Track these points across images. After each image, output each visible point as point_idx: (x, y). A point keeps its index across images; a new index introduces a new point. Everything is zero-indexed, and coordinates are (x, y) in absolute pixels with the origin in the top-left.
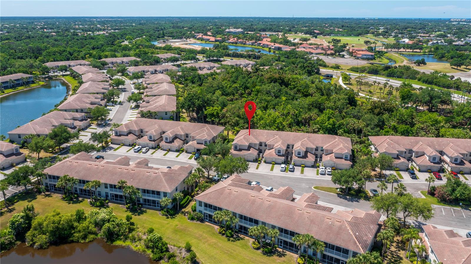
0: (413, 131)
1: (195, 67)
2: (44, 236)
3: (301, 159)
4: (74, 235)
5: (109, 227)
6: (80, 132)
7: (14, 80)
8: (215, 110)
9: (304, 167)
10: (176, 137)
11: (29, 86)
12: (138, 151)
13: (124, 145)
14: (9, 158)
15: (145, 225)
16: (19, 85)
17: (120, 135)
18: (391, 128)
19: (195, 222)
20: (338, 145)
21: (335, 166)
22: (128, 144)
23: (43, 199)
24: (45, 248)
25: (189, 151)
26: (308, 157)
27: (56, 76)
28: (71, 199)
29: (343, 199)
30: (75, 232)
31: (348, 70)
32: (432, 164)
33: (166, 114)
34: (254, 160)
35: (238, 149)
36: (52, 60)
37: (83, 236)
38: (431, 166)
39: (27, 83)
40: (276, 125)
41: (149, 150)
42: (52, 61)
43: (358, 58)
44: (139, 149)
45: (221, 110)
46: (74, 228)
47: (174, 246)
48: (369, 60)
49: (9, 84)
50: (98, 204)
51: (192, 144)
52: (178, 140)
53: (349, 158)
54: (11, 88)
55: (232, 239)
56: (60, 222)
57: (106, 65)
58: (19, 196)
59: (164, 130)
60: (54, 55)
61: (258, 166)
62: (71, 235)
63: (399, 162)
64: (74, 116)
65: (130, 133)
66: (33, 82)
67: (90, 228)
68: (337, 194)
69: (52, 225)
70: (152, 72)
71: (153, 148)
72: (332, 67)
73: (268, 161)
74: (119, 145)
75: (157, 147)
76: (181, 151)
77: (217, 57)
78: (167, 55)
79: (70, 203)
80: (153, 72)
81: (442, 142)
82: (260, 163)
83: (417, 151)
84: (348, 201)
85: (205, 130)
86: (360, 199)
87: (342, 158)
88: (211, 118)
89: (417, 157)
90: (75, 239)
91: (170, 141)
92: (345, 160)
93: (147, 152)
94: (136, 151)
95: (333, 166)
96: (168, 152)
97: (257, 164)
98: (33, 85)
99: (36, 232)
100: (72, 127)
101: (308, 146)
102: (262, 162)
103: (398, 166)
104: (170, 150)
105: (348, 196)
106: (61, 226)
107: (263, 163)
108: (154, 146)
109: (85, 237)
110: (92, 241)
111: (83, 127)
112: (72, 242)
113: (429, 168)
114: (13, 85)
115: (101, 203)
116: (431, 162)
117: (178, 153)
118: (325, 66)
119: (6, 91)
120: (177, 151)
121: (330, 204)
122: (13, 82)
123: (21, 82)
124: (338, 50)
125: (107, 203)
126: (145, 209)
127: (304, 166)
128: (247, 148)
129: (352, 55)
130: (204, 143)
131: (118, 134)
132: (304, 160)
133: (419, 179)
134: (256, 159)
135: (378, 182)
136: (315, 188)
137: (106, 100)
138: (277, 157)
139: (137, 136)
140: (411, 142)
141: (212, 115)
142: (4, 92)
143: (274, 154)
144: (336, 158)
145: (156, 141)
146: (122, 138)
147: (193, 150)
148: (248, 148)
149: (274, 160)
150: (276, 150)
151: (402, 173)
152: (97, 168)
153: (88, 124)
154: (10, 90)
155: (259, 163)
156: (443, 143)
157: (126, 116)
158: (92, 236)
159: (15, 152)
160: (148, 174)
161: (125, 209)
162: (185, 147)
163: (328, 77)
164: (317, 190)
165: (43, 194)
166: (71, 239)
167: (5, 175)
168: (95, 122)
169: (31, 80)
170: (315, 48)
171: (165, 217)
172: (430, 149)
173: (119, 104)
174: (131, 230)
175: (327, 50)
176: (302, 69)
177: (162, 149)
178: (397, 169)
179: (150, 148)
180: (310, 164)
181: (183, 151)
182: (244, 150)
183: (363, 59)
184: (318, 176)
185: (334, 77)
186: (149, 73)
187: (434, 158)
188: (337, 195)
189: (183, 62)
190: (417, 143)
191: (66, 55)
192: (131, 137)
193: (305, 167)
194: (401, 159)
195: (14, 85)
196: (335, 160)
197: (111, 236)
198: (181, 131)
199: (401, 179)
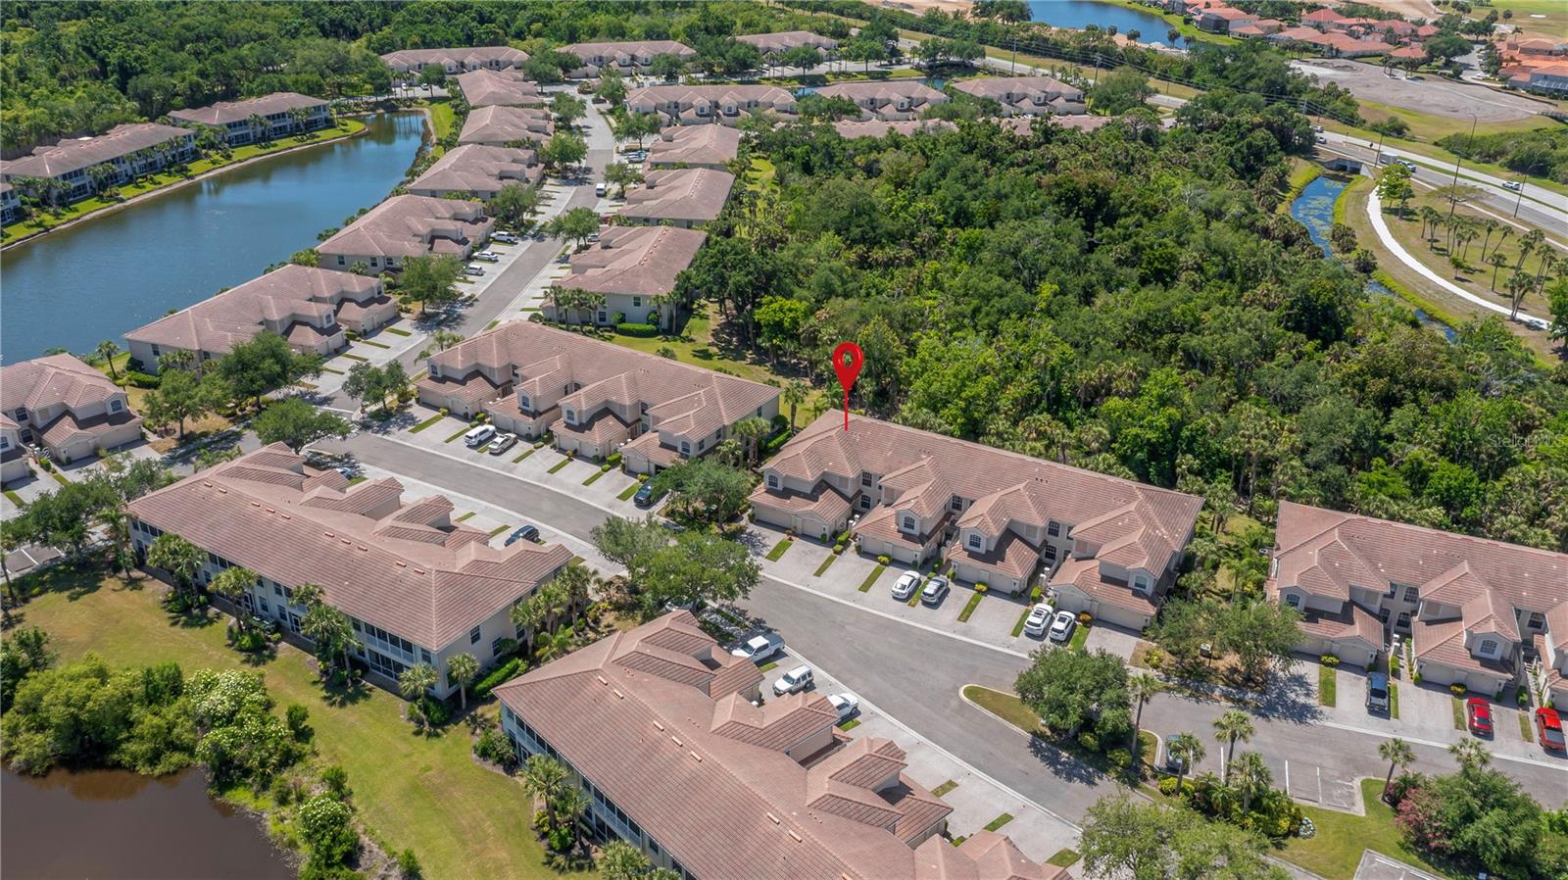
0: (1488, 495)
1: (851, 99)
2: (39, 738)
3: (978, 564)
4: (124, 746)
5: (216, 745)
6: (352, 343)
7: (268, 117)
8: (790, 310)
9: (984, 593)
10: (605, 411)
11: (314, 137)
12: (480, 443)
13: (451, 413)
14: (88, 432)
15: (340, 747)
16: (281, 133)
17: (444, 379)
18: (1402, 468)
19: (488, 765)
20: (1129, 529)
21: (1095, 610)
22: (462, 412)
23: (113, 595)
24: (36, 776)
25: (634, 467)
26: (1003, 560)
27: (411, 99)
28: (186, 610)
29: (1044, 758)
30: (128, 740)
31: (1436, 144)
32: (1475, 666)
33: (637, 304)
34: (824, 535)
35: (780, 487)
36: (417, 39)
37: (149, 755)
38: (1470, 674)
39: (309, 126)
40: (962, 404)
41: (515, 442)
42: (415, 46)
43: (1514, 89)
44: (483, 437)
45: (810, 312)
46: (130, 725)
47: (382, 845)
48: (1555, 98)
49: (249, 131)
50: (246, 641)
51: (646, 448)
52: (610, 421)
53: (1149, 589)
54: (257, 141)
55: (560, 859)
56: (84, 704)
57: (576, 68)
58: (56, 572)
59: (578, 380)
60: (428, 22)
61: (830, 560)
62: (115, 745)
63: (1341, 635)
64: (346, 289)
65: (476, 373)
66: (329, 124)
67: (176, 731)
68: (1034, 733)
69: (62, 708)
70: (702, 110)
71: (529, 438)
72: (1375, 128)
73: (869, 547)
74: (436, 408)
75: (544, 437)
76: (610, 463)
77: (960, 53)
78: (791, 37)
79: (175, 624)
80: (706, 111)
81: (1556, 576)
82: (838, 553)
83: (1434, 599)
84: (1057, 772)
85: (699, 401)
86: (1105, 771)
87: (1123, 584)
88: (770, 340)
89: (1429, 623)
90: (126, 759)
91: (581, 424)
92: (1136, 593)
93: (505, 450)
94: (474, 442)
95: (1086, 607)
96: (570, 460)
97: (829, 552)
98: (325, 136)
99: (23, 720)
100: (326, 326)
101: (1021, 518)
102: (852, 547)
103: (1336, 648)
104: (576, 454)
105: (1066, 749)
106: (84, 717)
107: (851, 555)
108: (534, 434)
109: (154, 758)
110: (175, 773)
111: (369, 327)
112: (118, 765)
113: (1460, 677)
114: (263, 133)
115: (255, 639)
116: (1473, 657)
117: (596, 469)
118: (1350, 119)
119: (239, 153)
120: (599, 460)
121: (981, 774)
122: (261, 124)
123: (288, 122)
124: (1443, 45)
125: (277, 642)
126: (370, 685)
127: (984, 588)
128: (808, 490)
129: (1496, 73)
130: (680, 449)
131: (439, 375)
132: (989, 567)
133: (1397, 717)
134: (836, 534)
135: (1224, 703)
136: (969, 692)
137: (491, 220)
138: (899, 539)
139: (496, 387)
140: (1425, 557)
141: (777, 327)
142: (229, 157)
143: (894, 526)
144: (1105, 579)
145: (541, 414)
146: (449, 389)
147: (644, 467)
148: (814, 490)
149: (888, 549)
150: (898, 514)
151: (1342, 678)
152: (270, 523)
153: (390, 315)
154: (253, 150)
155: (836, 552)
156: (1560, 580)
157: (527, 292)
158: (177, 757)
159: (110, 412)
160: (400, 570)
161: (315, 675)
162: (629, 448)
163: (1343, 168)
164: (971, 703)
165: (124, 574)
166: (115, 756)
167: (20, 504)
168: (417, 307)
169: (323, 115)
170: (1362, 29)
171: (413, 727)
172: (1489, 600)
173: (533, 236)
174: (288, 759)
175: (1406, 40)
176: (1227, 140)
177: (554, 447)
178: (1330, 660)
179: (520, 436)
180: (1008, 588)
181: (614, 464)
182: (798, 494)
183: (1534, 92)
184: (1015, 639)
185: (1364, 171)
186: (692, 111)
187: (1489, 645)
188: (1029, 736)
189: (835, 67)
190: (1450, 562)
191: (466, 23)
192: (477, 389)
193: (991, 591)
194: (1357, 624)
195: (265, 133)
196: (1097, 587)
197: (227, 771)
198: (625, 390)
199: (1324, 708)
